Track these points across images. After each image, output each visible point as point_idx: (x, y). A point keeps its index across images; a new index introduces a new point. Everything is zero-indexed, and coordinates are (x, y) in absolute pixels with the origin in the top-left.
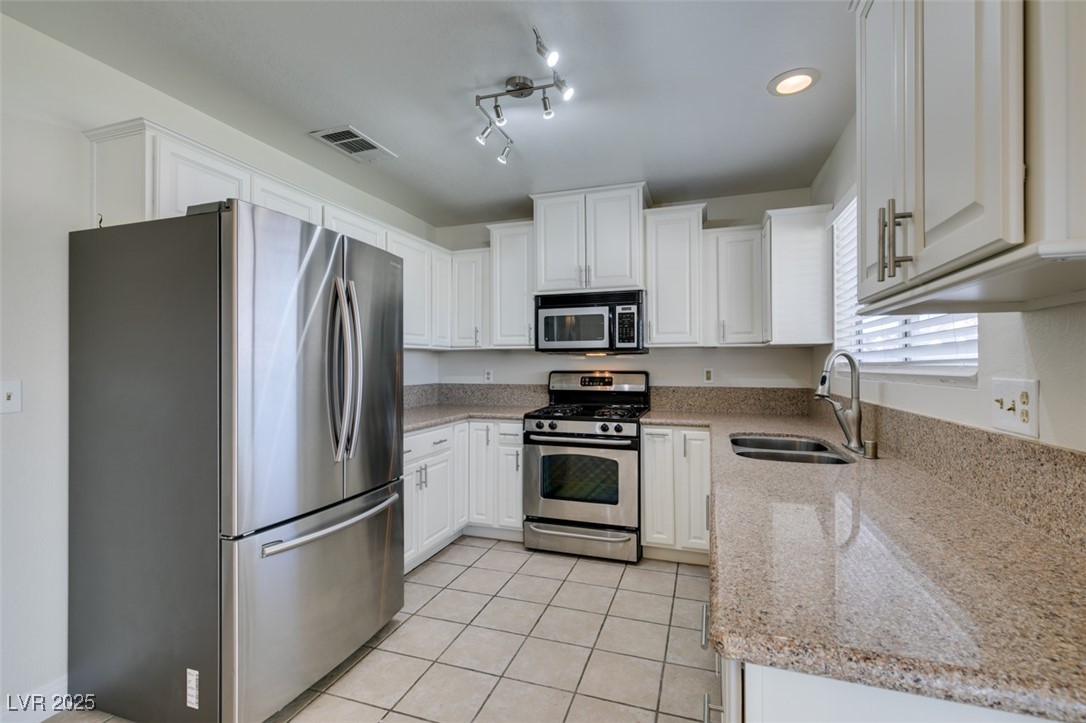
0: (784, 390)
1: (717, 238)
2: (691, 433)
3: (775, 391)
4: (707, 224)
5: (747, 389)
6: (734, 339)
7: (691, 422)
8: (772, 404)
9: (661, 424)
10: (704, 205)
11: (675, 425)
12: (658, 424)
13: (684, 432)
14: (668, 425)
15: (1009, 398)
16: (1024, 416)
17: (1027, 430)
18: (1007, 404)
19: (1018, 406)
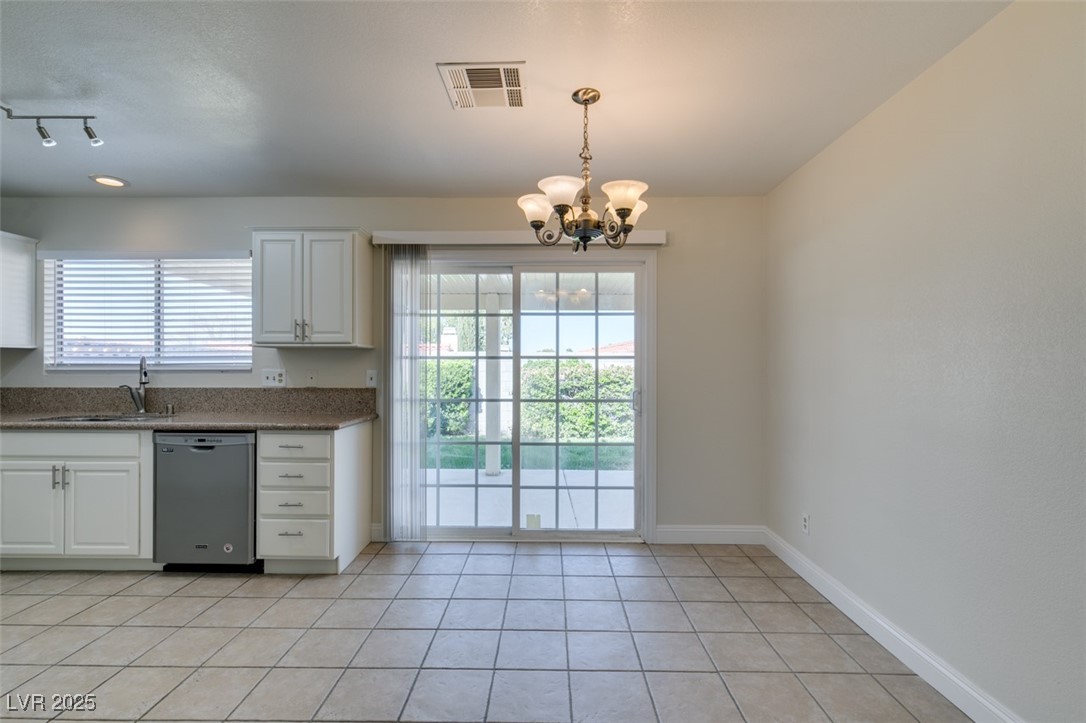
15: (272, 376)
16: (280, 381)
17: (282, 385)
18: (271, 378)
19: (277, 378)
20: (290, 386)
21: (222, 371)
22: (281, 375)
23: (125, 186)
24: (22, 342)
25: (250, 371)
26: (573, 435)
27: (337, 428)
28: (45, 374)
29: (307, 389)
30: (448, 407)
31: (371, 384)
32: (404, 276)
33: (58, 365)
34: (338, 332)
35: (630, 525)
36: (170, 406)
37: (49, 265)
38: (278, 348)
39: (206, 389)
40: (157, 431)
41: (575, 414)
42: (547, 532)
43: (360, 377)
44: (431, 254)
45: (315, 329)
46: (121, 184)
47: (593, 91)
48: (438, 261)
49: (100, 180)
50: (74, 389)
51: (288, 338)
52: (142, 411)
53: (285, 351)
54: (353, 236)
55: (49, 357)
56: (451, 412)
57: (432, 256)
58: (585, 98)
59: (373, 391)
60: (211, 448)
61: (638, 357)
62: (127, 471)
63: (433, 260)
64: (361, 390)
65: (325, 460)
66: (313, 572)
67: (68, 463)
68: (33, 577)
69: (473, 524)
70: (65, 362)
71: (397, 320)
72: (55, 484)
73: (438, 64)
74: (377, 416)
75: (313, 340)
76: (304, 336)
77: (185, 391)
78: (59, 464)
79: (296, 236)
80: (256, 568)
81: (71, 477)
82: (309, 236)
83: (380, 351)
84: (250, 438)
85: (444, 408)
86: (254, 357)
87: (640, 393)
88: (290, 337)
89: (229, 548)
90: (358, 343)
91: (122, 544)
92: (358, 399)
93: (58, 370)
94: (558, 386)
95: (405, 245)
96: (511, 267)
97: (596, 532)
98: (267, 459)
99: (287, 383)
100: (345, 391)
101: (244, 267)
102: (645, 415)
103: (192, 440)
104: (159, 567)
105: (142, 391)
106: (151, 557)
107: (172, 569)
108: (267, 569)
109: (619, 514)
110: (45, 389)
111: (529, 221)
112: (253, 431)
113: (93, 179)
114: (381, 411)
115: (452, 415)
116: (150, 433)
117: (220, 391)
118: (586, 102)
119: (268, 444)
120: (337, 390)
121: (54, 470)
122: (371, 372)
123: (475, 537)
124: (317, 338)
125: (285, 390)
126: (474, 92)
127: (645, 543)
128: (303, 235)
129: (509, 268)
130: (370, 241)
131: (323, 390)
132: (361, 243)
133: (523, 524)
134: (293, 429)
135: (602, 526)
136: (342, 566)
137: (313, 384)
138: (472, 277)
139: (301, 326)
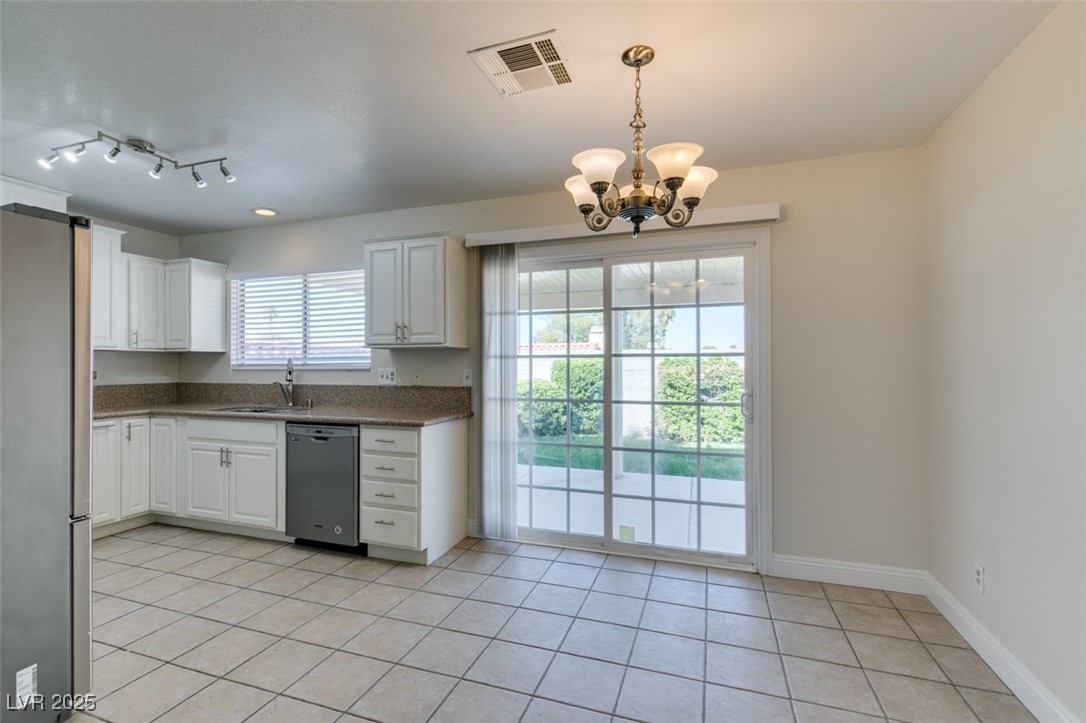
0: (160, 384)
1: (128, 262)
2: (134, 421)
3: (153, 386)
4: (125, 248)
5: (131, 385)
6: (144, 345)
7: (133, 412)
8: (151, 396)
9: (106, 417)
10: (124, 232)
11: (119, 416)
12: (102, 418)
13: (126, 422)
14: (112, 417)
15: (386, 374)
16: (392, 379)
17: (393, 383)
18: (385, 376)
19: (390, 377)
20: (400, 384)
21: (349, 370)
22: (392, 374)
23: (278, 213)
24: (216, 347)
25: (369, 370)
26: (715, 440)
27: (422, 425)
28: (231, 372)
29: (413, 387)
30: (582, 405)
31: (466, 383)
32: (492, 275)
33: (240, 365)
34: (432, 333)
35: (740, 550)
36: (309, 400)
37: (235, 284)
38: (391, 349)
39: (337, 386)
40: (289, 422)
41: (716, 417)
42: (642, 546)
43: (455, 376)
44: (516, 252)
45: (414, 331)
46: (273, 214)
47: (646, 48)
48: (529, 259)
49: (259, 212)
50: (248, 385)
52: (291, 404)
53: (395, 352)
54: (445, 240)
55: (235, 359)
56: (585, 410)
57: (521, 254)
58: (635, 59)
59: (469, 389)
60: (325, 439)
61: (749, 354)
62: (267, 455)
63: (521, 258)
64: (458, 388)
65: (412, 455)
66: (407, 561)
67: (231, 446)
68: (210, 537)
69: (565, 530)
70: (246, 363)
71: (487, 319)
72: (222, 462)
73: (468, 52)
74: (472, 415)
75: (412, 341)
76: (404, 338)
77: (322, 387)
78: (225, 446)
79: (397, 245)
80: (360, 551)
81: (233, 458)
82: (408, 244)
83: (474, 350)
84: (356, 431)
85: (578, 407)
86: (372, 358)
87: (751, 396)
88: (391, 339)
89: (338, 530)
90: (449, 344)
91: (264, 517)
92: (456, 397)
93: (241, 370)
94: (698, 385)
95: (496, 246)
96: (601, 259)
97: (699, 554)
98: (369, 452)
99: (398, 381)
100: (444, 389)
101: (358, 276)
102: (756, 423)
103: (311, 431)
104: (292, 540)
105: (290, 388)
106: (284, 530)
107: (302, 543)
108: (371, 552)
109: (728, 535)
110: (231, 384)
111: (578, 205)
112: (356, 425)
113: (253, 211)
114: (475, 409)
115: (586, 414)
116: (283, 424)
117: (346, 388)
118: (638, 63)
119: (369, 437)
120: (437, 388)
121: (222, 451)
122: (467, 371)
123: (566, 542)
124: (417, 339)
125: (397, 388)
126: (514, 75)
127: (757, 573)
128: (403, 244)
129: (598, 261)
130: (464, 244)
131: (426, 388)
132: (453, 247)
133: (616, 535)
134: (387, 424)
135: (705, 548)
136: (431, 559)
137: (418, 382)
138: (563, 273)
139: (401, 328)
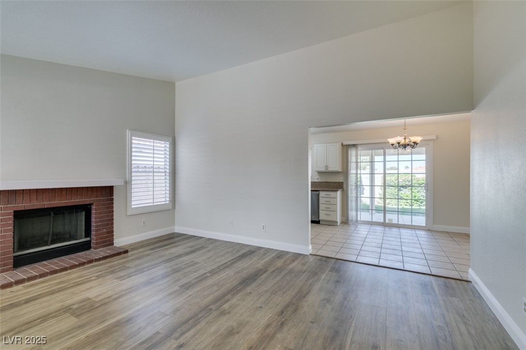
17: (319, 181)
18: (316, 179)
20: (321, 181)
22: (318, 178)
27: (338, 191)
29: (325, 182)
31: (341, 181)
32: (352, 153)
34: (335, 168)
35: (424, 225)
42: (395, 224)
43: (339, 179)
44: (358, 146)
45: (330, 167)
51: (323, 169)
53: (320, 173)
54: (339, 144)
59: (342, 183)
61: (427, 173)
63: (359, 148)
64: (339, 182)
65: (335, 198)
66: (332, 224)
69: (371, 220)
71: (350, 164)
74: (343, 189)
75: (329, 170)
76: (327, 169)
79: (325, 145)
80: (318, 222)
82: (328, 145)
83: (345, 172)
84: (318, 192)
87: (427, 184)
90: (340, 171)
92: (338, 185)
95: (351, 145)
97: (412, 225)
98: (321, 197)
99: (320, 180)
100: (335, 182)
102: (429, 191)
108: (321, 223)
112: (318, 191)
119: (321, 194)
120: (333, 182)
122: (342, 178)
123: (372, 223)
124: (331, 169)
127: (429, 230)
130: (342, 144)
131: (329, 182)
133: (387, 221)
134: (328, 191)
135: (413, 224)
136: (339, 224)
137: (326, 181)
138: (370, 151)
139: (327, 167)
